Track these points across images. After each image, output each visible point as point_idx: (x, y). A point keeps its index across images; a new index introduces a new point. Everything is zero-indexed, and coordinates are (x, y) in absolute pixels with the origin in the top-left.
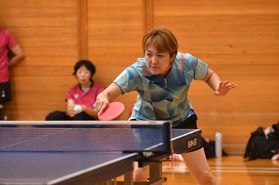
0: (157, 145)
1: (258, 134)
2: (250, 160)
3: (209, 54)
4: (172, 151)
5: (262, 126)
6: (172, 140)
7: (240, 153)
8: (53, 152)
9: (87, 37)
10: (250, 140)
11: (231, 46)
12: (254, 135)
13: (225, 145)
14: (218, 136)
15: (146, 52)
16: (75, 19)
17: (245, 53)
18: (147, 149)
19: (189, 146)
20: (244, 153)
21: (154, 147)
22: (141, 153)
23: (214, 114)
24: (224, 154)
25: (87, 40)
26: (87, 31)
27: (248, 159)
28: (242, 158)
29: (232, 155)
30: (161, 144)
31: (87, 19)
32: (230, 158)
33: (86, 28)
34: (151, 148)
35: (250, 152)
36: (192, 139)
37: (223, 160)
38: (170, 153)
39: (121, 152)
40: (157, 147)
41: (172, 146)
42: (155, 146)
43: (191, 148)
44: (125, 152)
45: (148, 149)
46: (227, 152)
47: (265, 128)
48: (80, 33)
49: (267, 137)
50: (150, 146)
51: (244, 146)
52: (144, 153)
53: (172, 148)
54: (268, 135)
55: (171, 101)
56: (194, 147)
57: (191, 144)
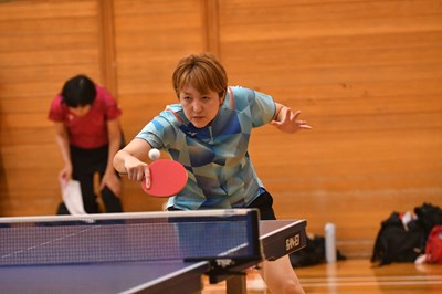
0: (239, 247)
1: (393, 223)
2: (382, 265)
3: (310, 100)
4: (263, 255)
5: (398, 210)
6: (261, 237)
7: (365, 254)
9: (116, 77)
10: (381, 234)
11: (344, 86)
12: (385, 225)
13: (341, 243)
14: (330, 229)
16: (96, 52)
17: (366, 96)
18: (222, 255)
19: (289, 246)
20: (371, 254)
21: (233, 250)
22: (213, 261)
23: (321, 194)
24: (340, 257)
25: (116, 85)
26: (116, 69)
27: (377, 263)
28: (368, 263)
29: (352, 258)
30: (245, 245)
31: (115, 52)
33: (113, 65)
34: (229, 251)
35: (381, 253)
36: (293, 236)
37: (339, 267)
38: (259, 259)
39: (182, 261)
40: (238, 251)
41: (262, 247)
42: (235, 249)
43: (291, 250)
44: (189, 261)
45: (225, 254)
46: (343, 253)
47: (404, 214)
48: (104, 73)
49: (406, 228)
50: (227, 249)
51: (371, 243)
52: (218, 261)
53: (262, 251)
54: (409, 224)
55: (224, 164)
56: (294, 248)
57: (291, 243)
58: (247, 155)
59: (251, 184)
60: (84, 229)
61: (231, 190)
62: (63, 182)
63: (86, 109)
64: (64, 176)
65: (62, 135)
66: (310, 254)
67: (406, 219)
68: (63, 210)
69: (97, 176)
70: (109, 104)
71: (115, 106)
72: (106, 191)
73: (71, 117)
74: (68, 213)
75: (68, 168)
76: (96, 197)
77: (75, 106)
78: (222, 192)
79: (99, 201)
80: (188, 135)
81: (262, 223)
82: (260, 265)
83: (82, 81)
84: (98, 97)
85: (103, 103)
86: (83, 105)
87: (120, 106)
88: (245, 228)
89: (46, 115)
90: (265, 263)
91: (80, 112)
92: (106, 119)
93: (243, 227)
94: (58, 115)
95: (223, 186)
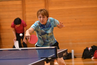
1: (86, 50)
2: (84, 59)
3: (68, 23)
4: (58, 57)
5: (88, 47)
6: (58, 53)
7: (80, 57)
8: (16, 59)
9: (26, 18)
10: (84, 52)
11: (76, 19)
12: (85, 50)
13: (75, 54)
14: (73, 51)
15: (39, 17)
16: (21, 12)
17: (81, 21)
18: (49, 57)
19: (64, 55)
20: (82, 56)
22: (47, 58)
23: (71, 43)
24: (75, 57)
26: (26, 16)
27: (83, 59)
28: (81, 59)
30: (54, 55)
31: (25, 12)
32: (77, 59)
34: (51, 56)
35: (84, 56)
36: (64, 53)
39: (40, 58)
41: (58, 55)
43: (64, 56)
44: (42, 58)
45: (50, 57)
46: (76, 57)
47: (89, 48)
48: (23, 17)
49: (89, 51)
50: (50, 56)
51: (82, 54)
52: (48, 58)
53: (58, 56)
54: (90, 50)
55: (48, 35)
56: (65, 55)
57: (64, 54)
58: (53, 33)
59: (54, 39)
60: (19, 51)
61: (49, 41)
62: (14, 41)
63: (19, 25)
64: (15, 40)
65: (14, 31)
66: (68, 57)
67: (89, 49)
68: (14, 47)
69: (21, 40)
70: (24, 24)
71: (26, 24)
72: (24, 43)
73: (16, 27)
74: (15, 48)
75: (15, 38)
76: (21, 44)
77: (17, 25)
78: (47, 41)
79: (22, 45)
80: (41, 28)
81: (58, 50)
82: (57, 59)
83: (18, 19)
84: (22, 22)
85: (23, 23)
86: (19, 24)
87: (27, 24)
88: (54, 51)
89: (11, 26)
90: (59, 59)
91: (18, 26)
92: (24, 27)
93: (53, 51)
94: (13, 26)
95: (47, 40)
